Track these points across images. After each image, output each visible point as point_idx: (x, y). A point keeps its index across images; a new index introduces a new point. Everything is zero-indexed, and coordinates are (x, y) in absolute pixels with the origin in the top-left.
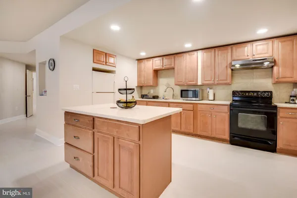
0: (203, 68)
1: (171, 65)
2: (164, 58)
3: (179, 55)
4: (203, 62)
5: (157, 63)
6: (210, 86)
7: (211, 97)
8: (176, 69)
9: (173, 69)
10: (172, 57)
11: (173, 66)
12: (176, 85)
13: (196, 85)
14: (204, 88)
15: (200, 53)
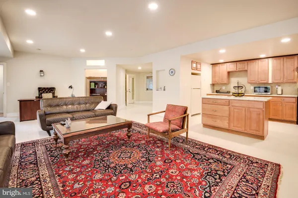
0: (273, 71)
1: (245, 68)
2: (238, 63)
3: (252, 61)
4: (273, 67)
5: (231, 67)
6: (279, 84)
7: (280, 92)
8: (249, 71)
9: (246, 71)
10: (246, 62)
11: (246, 69)
12: (249, 83)
13: (268, 84)
14: (273, 85)
15: (270, 60)
